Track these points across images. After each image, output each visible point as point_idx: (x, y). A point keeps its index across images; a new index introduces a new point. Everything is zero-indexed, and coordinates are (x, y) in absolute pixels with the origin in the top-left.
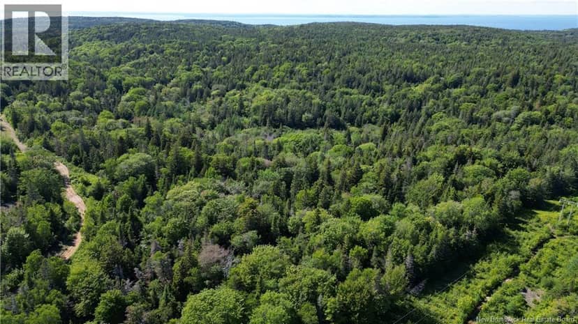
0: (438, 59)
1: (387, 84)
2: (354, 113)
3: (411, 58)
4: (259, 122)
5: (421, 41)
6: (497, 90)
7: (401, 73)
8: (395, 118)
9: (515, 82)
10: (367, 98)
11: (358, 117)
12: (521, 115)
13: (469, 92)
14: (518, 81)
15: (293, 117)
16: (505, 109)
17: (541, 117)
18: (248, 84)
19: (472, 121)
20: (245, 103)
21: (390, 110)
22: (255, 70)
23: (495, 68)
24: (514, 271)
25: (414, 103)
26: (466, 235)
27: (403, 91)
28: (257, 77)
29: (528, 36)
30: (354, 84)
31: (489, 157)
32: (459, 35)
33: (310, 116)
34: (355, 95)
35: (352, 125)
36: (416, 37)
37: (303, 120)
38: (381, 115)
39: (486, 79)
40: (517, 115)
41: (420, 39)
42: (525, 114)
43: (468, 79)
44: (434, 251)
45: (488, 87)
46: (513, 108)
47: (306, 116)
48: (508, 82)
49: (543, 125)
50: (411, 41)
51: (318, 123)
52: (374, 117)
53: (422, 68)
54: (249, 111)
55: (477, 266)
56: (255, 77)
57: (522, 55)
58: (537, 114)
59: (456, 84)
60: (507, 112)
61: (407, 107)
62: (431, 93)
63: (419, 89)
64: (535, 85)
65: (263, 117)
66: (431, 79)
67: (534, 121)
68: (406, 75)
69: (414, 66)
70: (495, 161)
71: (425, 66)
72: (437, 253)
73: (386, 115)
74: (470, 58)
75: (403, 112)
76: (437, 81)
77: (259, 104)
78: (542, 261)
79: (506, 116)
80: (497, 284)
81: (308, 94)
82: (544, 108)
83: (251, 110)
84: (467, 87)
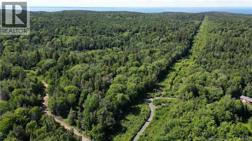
0: (127, 24)
1: (114, 33)
2: (107, 43)
3: (117, 24)
4: (73, 49)
5: (116, 17)
6: (150, 33)
7: (117, 29)
8: (122, 44)
9: (155, 30)
10: (110, 38)
11: (109, 45)
12: (161, 40)
13: (142, 34)
14: (156, 30)
15: (86, 46)
16: (155, 38)
17: (166, 40)
18: (58, 35)
19: (147, 43)
20: (63, 43)
21: (120, 42)
22: (59, 30)
23: (147, 26)
24: (177, 75)
25: (127, 39)
26: (164, 68)
27: (121, 35)
28: (62, 33)
29: (151, 15)
30: (102, 33)
31: (159, 51)
32: (129, 15)
33: (92, 45)
34: (105, 37)
35: (108, 48)
36: (113, 16)
37: (90, 47)
38: (117, 44)
39: (146, 29)
40: (159, 40)
41: (115, 17)
42: (161, 39)
43: (140, 30)
44: (158, 72)
45: (147, 32)
46: (158, 38)
47: (91, 45)
48: (153, 30)
49: (167, 42)
50: (113, 17)
51: (96, 48)
52: (115, 44)
53: (123, 27)
54: (66, 45)
55: (168, 75)
56: (60, 32)
57: (153, 21)
58: (165, 39)
59: (137, 32)
60: (156, 39)
61: (124, 40)
62: (130, 35)
63: (126, 34)
64: (161, 31)
65: (74, 47)
66: (128, 30)
67: (165, 42)
68: (119, 29)
69: (120, 26)
70: (161, 52)
71: (124, 26)
72: (160, 72)
73: (119, 43)
74: (137, 23)
75: (124, 42)
76: (130, 31)
77: (70, 42)
78: (182, 72)
79: (156, 41)
80: (174, 78)
81: (88, 38)
82: (166, 37)
83: (67, 45)
84: (141, 33)
